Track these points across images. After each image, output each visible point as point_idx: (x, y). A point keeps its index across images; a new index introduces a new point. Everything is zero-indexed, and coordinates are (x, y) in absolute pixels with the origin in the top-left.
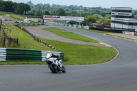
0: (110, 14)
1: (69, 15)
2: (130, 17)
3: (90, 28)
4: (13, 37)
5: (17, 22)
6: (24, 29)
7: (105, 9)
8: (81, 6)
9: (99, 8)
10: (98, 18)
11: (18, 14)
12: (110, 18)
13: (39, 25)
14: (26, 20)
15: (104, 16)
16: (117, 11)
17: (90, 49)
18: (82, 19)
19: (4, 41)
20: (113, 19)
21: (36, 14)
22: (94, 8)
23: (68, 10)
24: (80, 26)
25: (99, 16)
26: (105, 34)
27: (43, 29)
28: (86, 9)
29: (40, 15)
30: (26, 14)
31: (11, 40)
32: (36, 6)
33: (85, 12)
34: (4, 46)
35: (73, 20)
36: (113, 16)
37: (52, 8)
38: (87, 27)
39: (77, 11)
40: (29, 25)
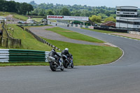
0: (115, 13)
1: (73, 14)
2: (135, 16)
3: (95, 28)
4: (16, 38)
5: (20, 23)
6: (27, 30)
7: (110, 9)
8: (85, 6)
9: (104, 8)
10: (102, 18)
11: (20, 14)
12: (115, 18)
13: (42, 25)
14: (29, 21)
15: (109, 15)
16: (122, 10)
17: (95, 50)
18: (86, 19)
19: (7, 42)
20: (118, 18)
21: (39, 14)
22: (99, 8)
23: (71, 10)
24: (84, 26)
25: (104, 16)
26: (110, 33)
27: (47, 30)
28: (90, 9)
29: (43, 15)
30: (29, 14)
31: (14, 41)
32: (39, 6)
33: (89, 11)
34: (7, 47)
35: (77, 19)
36: (118, 16)
37: (56, 8)
38: (92, 27)
39: (81, 10)
40: (32, 25)
